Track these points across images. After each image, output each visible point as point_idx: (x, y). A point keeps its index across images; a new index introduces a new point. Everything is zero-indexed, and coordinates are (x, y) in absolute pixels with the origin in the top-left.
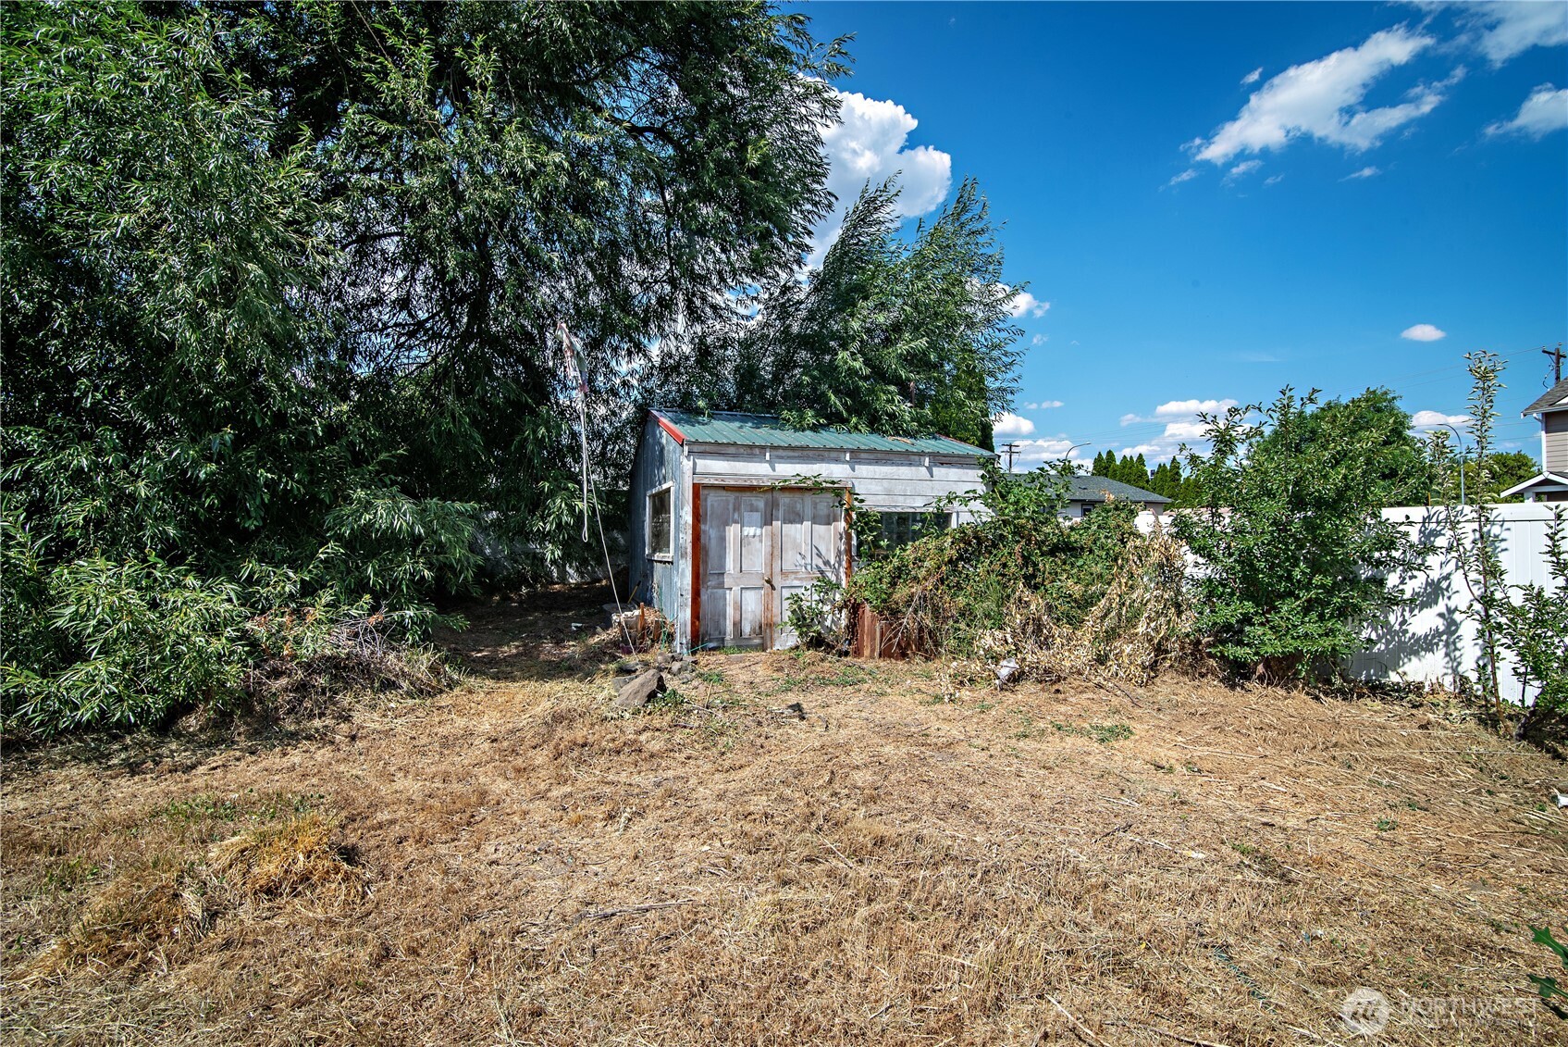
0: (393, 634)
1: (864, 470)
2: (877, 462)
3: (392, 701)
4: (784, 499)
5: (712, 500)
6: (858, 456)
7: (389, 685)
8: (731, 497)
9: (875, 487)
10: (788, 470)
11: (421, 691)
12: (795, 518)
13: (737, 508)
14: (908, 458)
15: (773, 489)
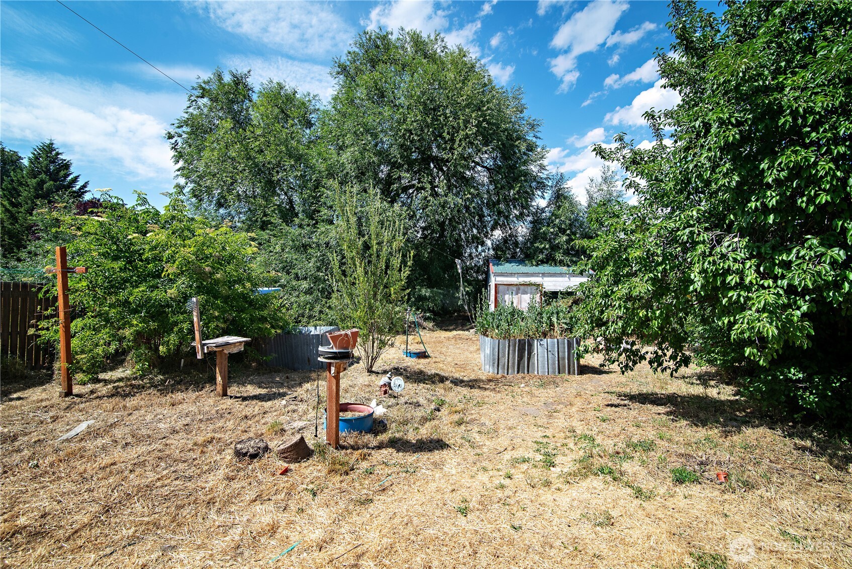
0: (426, 319)
1: (546, 279)
2: (551, 276)
3: (425, 331)
4: (522, 287)
5: (501, 288)
6: (544, 275)
7: (424, 328)
8: (506, 287)
9: (550, 284)
10: (522, 280)
11: (430, 330)
12: (525, 293)
13: (508, 290)
14: (561, 275)
15: (517, 285)
